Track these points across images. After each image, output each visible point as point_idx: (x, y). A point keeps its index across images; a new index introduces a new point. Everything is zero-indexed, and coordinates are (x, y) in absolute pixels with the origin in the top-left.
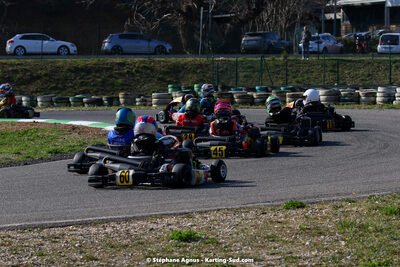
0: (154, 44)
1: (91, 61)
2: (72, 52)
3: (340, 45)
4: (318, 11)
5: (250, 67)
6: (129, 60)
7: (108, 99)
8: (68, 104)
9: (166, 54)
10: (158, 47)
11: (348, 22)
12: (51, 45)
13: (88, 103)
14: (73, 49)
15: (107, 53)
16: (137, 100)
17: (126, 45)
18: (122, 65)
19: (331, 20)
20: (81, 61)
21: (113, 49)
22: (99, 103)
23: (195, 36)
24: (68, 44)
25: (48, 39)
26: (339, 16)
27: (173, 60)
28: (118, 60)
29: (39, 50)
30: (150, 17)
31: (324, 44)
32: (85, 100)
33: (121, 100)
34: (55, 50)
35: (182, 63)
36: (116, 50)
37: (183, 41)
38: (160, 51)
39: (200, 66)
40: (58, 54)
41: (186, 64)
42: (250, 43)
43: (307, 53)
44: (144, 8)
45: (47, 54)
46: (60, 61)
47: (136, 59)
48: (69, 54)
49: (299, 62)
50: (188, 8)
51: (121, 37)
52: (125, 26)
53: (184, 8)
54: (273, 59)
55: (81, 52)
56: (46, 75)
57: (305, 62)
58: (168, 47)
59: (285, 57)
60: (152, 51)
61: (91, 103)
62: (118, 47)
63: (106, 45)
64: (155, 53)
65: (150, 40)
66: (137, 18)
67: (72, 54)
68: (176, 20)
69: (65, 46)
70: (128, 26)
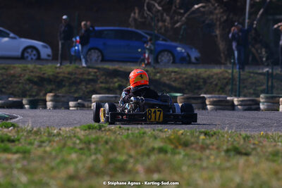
2: (42, 56)
7: (30, 102)
14: (45, 51)
16: (71, 104)
20: (50, 69)
24: (38, 44)
25: (7, 35)
27: (190, 71)
33: (49, 104)
34: (18, 54)
40: (22, 57)
41: (210, 77)
46: (18, 67)
48: (39, 58)
52: (131, 19)
55: (54, 57)
66: (150, 7)
68: (211, 13)
69: (33, 48)
70: (135, 20)
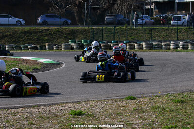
0: (63, 20)
1: (32, 28)
2: (22, 24)
3: (153, 21)
4: (143, 4)
5: (109, 32)
6: (51, 28)
7: (40, 47)
8: (21, 49)
9: (68, 25)
10: (64, 21)
11: (157, 10)
12: (13, 20)
13: (30, 48)
14: (23, 22)
15: (40, 24)
16: (54, 47)
17: (49, 20)
18: (47, 30)
19: (149, 9)
20: (27, 28)
21: (43, 22)
22: (36, 48)
23: (83, 16)
24: (21, 20)
25: (11, 18)
26: (152, 7)
27: (72, 28)
28: (45, 27)
29: (7, 23)
30: (61, 7)
31: (145, 20)
32: (29, 47)
33: (47, 47)
34: (15, 23)
35: (76, 29)
36: (44, 23)
37: (77, 19)
38: (66, 23)
39: (85, 31)
40: (16, 25)
41: (78, 30)
42: (109, 20)
43: (137, 25)
44: (58, 3)
45: (10, 25)
46: (17, 28)
47: (54, 28)
48: (21, 24)
49: (133, 29)
50: (79, 3)
51: (47, 16)
53: (77, 3)
54: (120, 28)
55: (27, 24)
56: (10, 35)
57: (135, 29)
58: (69, 22)
59: (126, 27)
60: (62, 23)
61: (32, 48)
62: (45, 21)
63: (39, 20)
64: (63, 25)
65: (61, 18)
66: (54, 7)
67: (23, 25)
68: (73, 8)
69: (19, 21)
70: (50, 11)
